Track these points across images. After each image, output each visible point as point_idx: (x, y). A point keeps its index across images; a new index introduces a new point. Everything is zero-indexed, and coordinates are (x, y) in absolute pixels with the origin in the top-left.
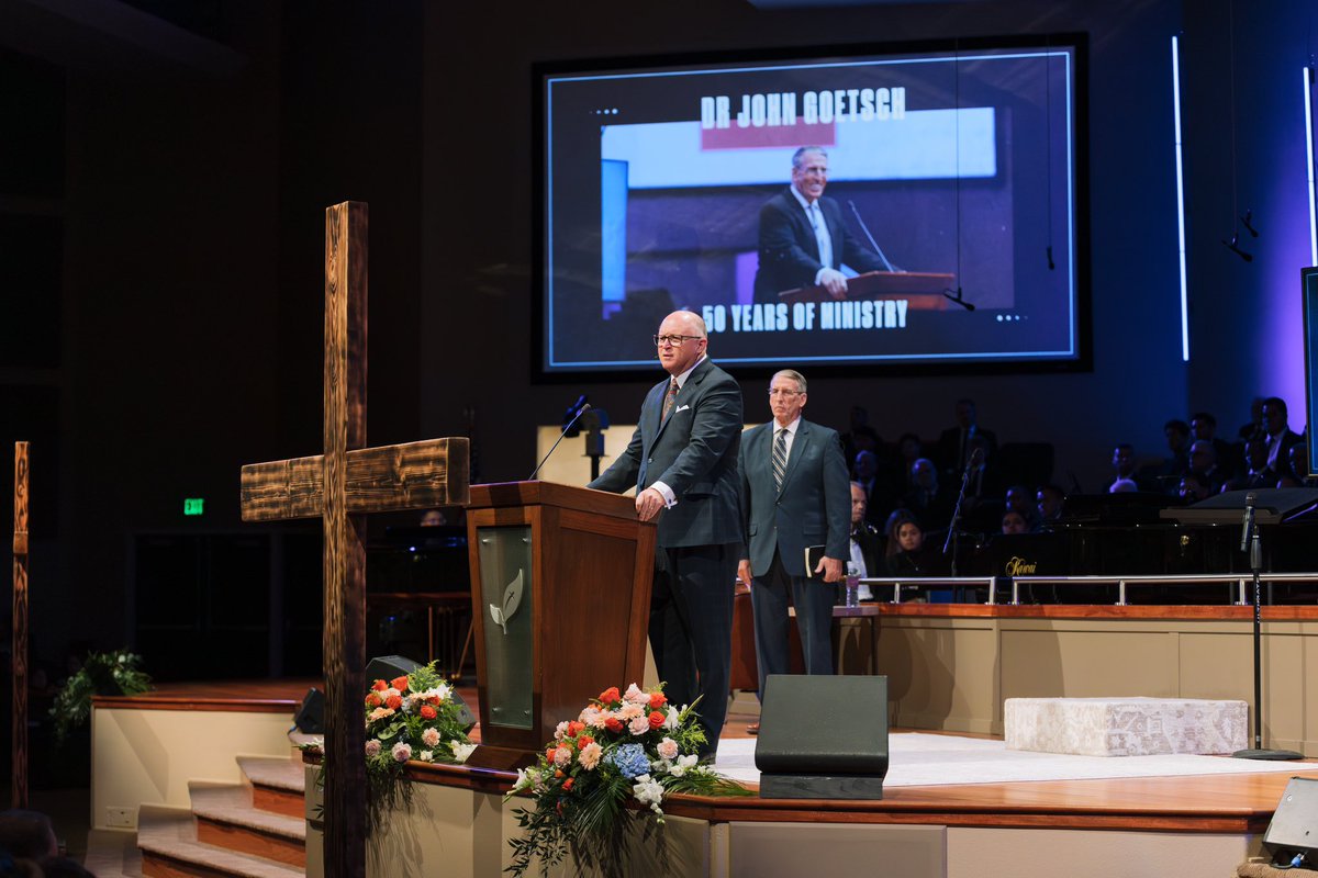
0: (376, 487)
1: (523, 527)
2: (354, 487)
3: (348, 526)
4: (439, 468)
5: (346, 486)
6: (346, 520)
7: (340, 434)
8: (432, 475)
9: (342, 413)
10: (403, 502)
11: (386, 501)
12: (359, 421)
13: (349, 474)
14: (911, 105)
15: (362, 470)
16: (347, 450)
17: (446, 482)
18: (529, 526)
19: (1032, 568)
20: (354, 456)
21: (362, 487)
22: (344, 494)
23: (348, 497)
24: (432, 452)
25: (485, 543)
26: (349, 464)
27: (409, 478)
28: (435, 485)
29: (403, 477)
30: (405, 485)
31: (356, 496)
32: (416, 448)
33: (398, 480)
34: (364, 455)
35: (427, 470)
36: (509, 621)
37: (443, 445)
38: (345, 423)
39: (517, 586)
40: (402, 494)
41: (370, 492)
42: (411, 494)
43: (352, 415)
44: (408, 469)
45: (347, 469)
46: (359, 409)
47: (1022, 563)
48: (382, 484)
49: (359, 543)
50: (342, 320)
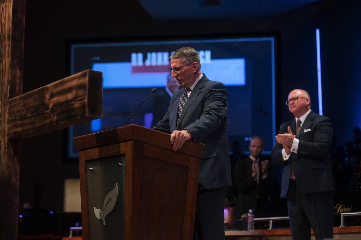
0: (30, 117)
1: (120, 156)
2: (14, 120)
3: (8, 147)
4: (81, 92)
5: (8, 121)
6: (8, 144)
7: (5, 89)
8: (75, 99)
9: (7, 75)
10: (51, 123)
11: (37, 125)
12: (18, 80)
13: (10, 113)
14: (213, 57)
15: (19, 108)
16: (10, 98)
17: (86, 100)
18: (124, 155)
19: (349, 209)
20: (15, 100)
21: (20, 120)
22: (7, 127)
23: (10, 129)
24: (75, 83)
25: (91, 170)
26: (10, 107)
27: (55, 105)
28: (77, 105)
29: (51, 105)
30: (52, 111)
31: (16, 126)
32: (62, 83)
33: (47, 108)
34: (21, 99)
35: (70, 96)
36: (108, 217)
37: (84, 75)
38: (8, 81)
39: (114, 194)
40: (50, 117)
41: (25, 122)
42: (57, 116)
43: (13, 76)
44: (55, 99)
45: (9, 110)
46: (18, 73)
47: (343, 207)
48: (35, 114)
49: (16, 159)
50: (9, 17)
